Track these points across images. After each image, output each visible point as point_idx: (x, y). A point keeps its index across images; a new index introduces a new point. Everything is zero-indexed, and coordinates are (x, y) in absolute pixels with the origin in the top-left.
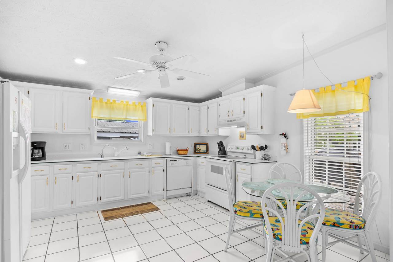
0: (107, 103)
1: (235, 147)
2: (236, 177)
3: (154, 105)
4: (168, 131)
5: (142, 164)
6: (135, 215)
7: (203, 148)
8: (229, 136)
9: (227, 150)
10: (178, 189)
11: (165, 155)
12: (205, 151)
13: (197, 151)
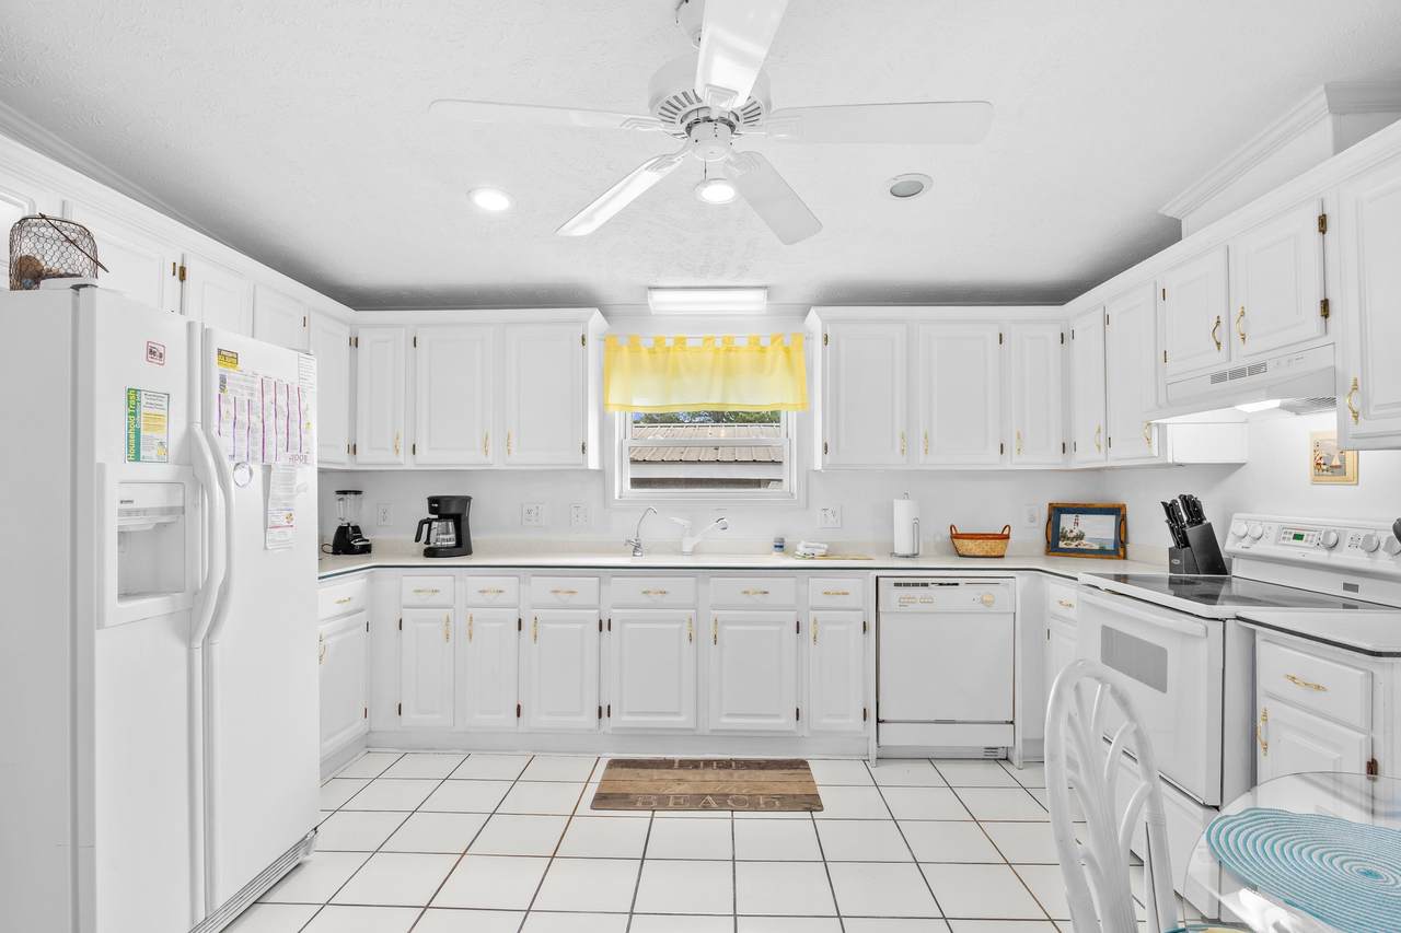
0: (655, 353)
1: (1275, 527)
2: (1260, 724)
3: (826, 339)
4: (898, 450)
5: (766, 593)
6: (706, 808)
7: (1099, 530)
8: (1241, 465)
9: (1227, 546)
10: (937, 722)
11: (893, 554)
12: (1110, 547)
13: (1062, 544)
